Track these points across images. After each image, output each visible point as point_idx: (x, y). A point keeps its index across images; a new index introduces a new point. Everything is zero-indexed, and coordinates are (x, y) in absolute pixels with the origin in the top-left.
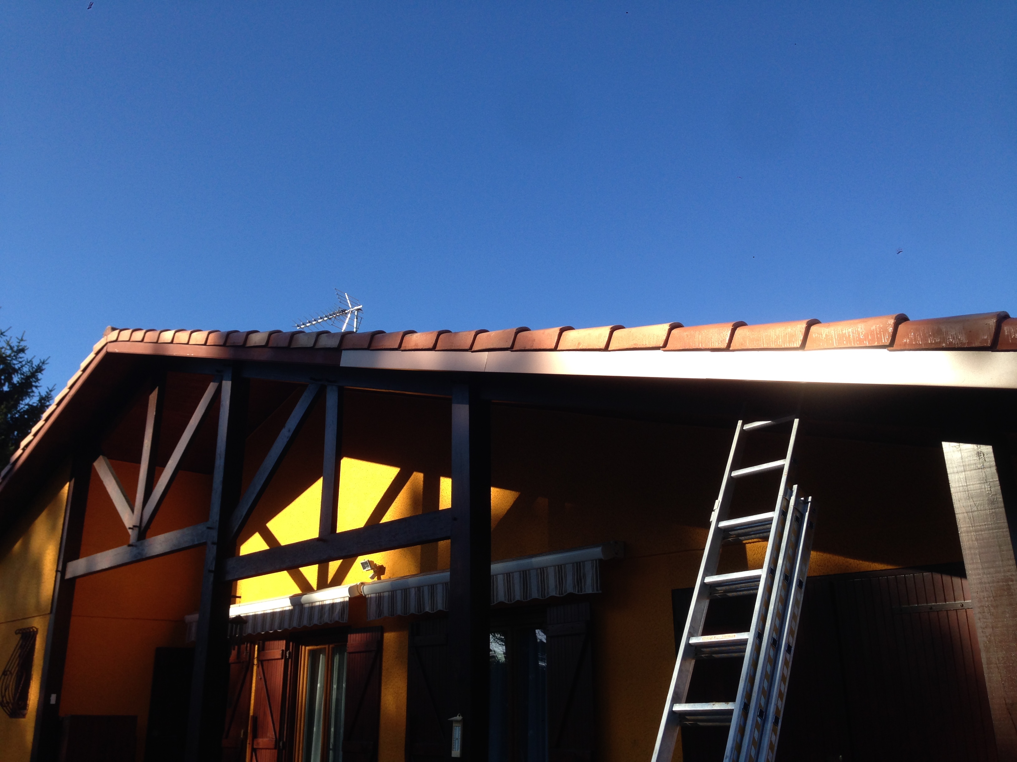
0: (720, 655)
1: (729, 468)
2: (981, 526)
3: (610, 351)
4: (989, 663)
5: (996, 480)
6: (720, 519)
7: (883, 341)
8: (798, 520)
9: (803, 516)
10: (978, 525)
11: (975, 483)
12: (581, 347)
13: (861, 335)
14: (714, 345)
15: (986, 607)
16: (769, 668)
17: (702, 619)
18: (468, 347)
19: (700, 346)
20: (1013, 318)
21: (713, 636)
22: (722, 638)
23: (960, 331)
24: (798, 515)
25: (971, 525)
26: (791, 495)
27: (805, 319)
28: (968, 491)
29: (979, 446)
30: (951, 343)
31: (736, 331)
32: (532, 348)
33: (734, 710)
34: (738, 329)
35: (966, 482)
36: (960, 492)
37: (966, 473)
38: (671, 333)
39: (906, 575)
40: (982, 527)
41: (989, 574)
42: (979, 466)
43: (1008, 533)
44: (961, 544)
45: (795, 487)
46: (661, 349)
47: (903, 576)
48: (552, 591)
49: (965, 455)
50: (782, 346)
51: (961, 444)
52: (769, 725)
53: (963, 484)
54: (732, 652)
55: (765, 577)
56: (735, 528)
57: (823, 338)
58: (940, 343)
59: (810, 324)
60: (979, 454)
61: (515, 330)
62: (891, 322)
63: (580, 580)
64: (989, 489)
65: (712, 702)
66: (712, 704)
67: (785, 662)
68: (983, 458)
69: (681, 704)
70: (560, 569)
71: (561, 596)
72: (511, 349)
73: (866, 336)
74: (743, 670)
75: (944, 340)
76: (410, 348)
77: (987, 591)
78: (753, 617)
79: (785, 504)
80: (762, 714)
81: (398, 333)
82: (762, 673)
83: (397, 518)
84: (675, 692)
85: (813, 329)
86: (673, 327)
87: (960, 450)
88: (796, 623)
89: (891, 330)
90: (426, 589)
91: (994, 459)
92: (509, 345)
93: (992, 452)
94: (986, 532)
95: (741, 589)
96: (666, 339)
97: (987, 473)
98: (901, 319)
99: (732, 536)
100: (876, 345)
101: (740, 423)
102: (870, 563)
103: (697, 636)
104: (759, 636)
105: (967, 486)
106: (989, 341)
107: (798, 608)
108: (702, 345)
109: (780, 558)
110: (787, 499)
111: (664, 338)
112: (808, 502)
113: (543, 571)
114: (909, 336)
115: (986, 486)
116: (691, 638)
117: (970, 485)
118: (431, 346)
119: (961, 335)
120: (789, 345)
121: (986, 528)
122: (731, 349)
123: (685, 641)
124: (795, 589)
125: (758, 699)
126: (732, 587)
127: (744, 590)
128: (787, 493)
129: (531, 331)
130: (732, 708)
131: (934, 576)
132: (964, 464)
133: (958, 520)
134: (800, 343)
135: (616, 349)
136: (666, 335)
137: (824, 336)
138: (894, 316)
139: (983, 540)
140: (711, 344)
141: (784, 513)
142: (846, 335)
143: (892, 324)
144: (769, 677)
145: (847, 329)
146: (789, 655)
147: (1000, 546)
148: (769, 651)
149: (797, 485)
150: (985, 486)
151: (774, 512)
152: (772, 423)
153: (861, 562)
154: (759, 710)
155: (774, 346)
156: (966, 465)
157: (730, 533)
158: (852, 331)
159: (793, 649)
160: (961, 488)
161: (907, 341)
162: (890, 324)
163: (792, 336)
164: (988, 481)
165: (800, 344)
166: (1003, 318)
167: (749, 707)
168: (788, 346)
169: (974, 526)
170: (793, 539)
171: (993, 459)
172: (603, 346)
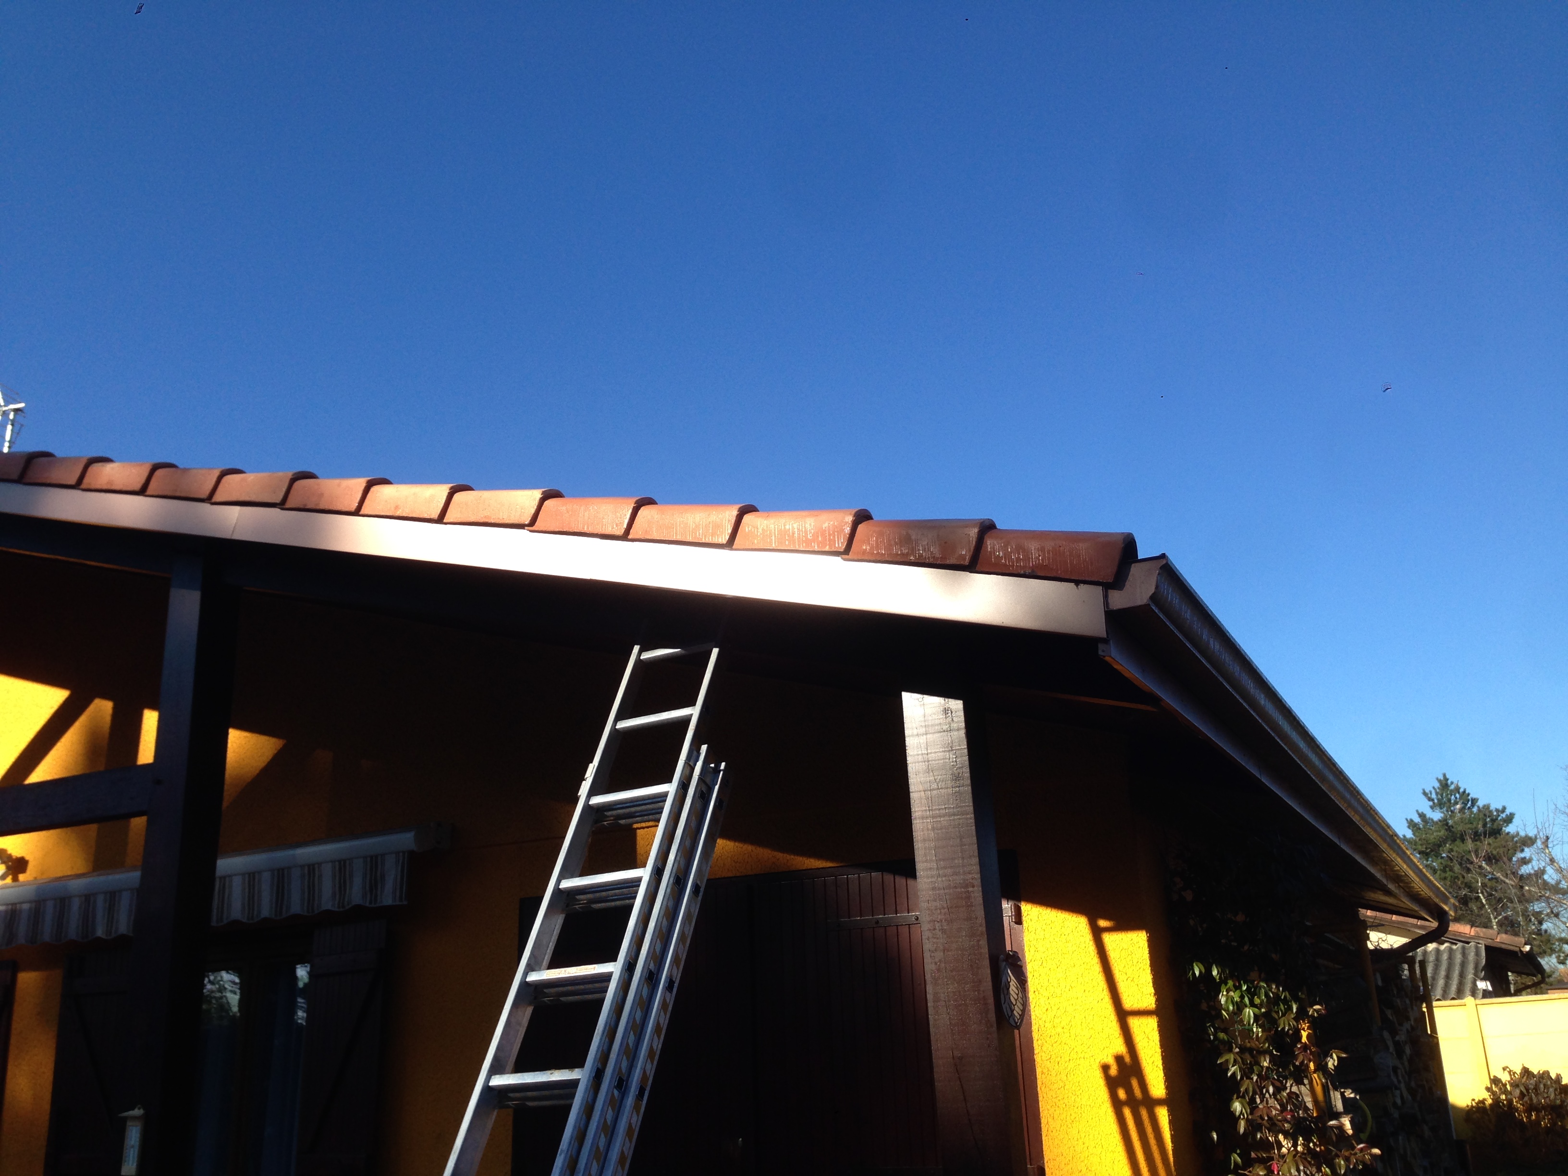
0: (571, 998)
1: (614, 716)
2: (940, 809)
3: (446, 524)
4: (936, 1000)
5: (964, 748)
6: (592, 793)
7: (837, 545)
8: (703, 796)
9: (711, 791)
10: (937, 809)
11: (938, 750)
12: (399, 513)
13: (808, 533)
14: (605, 530)
15: (938, 922)
16: (638, 1015)
17: (551, 944)
18: (205, 494)
19: (585, 529)
20: (1000, 529)
21: (563, 970)
22: (575, 973)
23: (933, 540)
24: (704, 790)
25: (928, 809)
26: (697, 760)
27: (735, 503)
28: (928, 761)
29: (947, 700)
30: (921, 556)
31: (640, 511)
32: (318, 508)
33: (581, 1080)
34: (642, 508)
35: (927, 749)
36: (918, 762)
37: (928, 736)
38: (543, 504)
39: (849, 876)
40: (941, 811)
41: (945, 876)
42: (945, 727)
43: (973, 821)
44: (914, 834)
45: (704, 748)
46: (526, 528)
47: (846, 876)
48: (327, 901)
49: (929, 711)
50: (701, 539)
51: (925, 696)
52: (630, 1101)
53: (923, 752)
54: (587, 993)
55: (648, 880)
56: (615, 807)
57: (759, 534)
58: (908, 554)
59: (744, 511)
60: (946, 711)
61: (290, 474)
62: (850, 519)
63: (374, 884)
64: (954, 759)
65: (550, 1069)
66: (550, 1072)
67: (664, 1005)
68: (951, 716)
69: (503, 1075)
70: (342, 866)
71: (341, 910)
72: (282, 505)
73: (815, 536)
74: (600, 1019)
75: (913, 551)
76: (99, 487)
77: (940, 900)
78: (624, 940)
79: (687, 772)
80: (621, 1084)
81: (77, 459)
82: (628, 1022)
83: (56, 777)
84: (496, 1058)
85: (747, 518)
86: (547, 496)
87: (924, 705)
88: (684, 947)
89: (848, 530)
90: (100, 901)
91: (963, 720)
92: (278, 499)
93: (962, 709)
94: (947, 818)
95: (614, 898)
96: (534, 513)
97: (954, 737)
98: (862, 517)
99: (608, 819)
100: (827, 550)
101: (636, 648)
102: (804, 859)
103: (540, 969)
104: (630, 967)
105: (927, 754)
106: (967, 557)
107: (690, 924)
108: (588, 528)
109: (673, 852)
110: (690, 765)
111: (533, 511)
112: (720, 771)
113: (314, 869)
114: (870, 541)
115: (951, 756)
116: (529, 973)
117: (931, 753)
118: (137, 486)
119: (934, 547)
120: (712, 539)
121: (946, 813)
122: (630, 537)
123: (520, 979)
124: (688, 897)
125: (618, 1062)
126: (598, 895)
127: (617, 899)
128: (692, 756)
129: (318, 480)
130: (578, 1078)
131: (885, 877)
132: (926, 724)
133: (912, 801)
134: (727, 537)
135: (455, 521)
136: (535, 507)
137: (760, 530)
138: (853, 512)
139: (941, 829)
140: (602, 527)
141: (684, 786)
142: (790, 532)
143: (850, 522)
144: (637, 1028)
145: (791, 524)
146: (670, 994)
147: (961, 838)
148: (641, 988)
149: (706, 746)
150: (949, 756)
151: (670, 784)
152: (683, 652)
153: (792, 857)
154: (618, 1077)
155: (691, 539)
156: (928, 726)
157: (605, 813)
158: (797, 528)
159: (676, 985)
160: (920, 757)
161: (866, 549)
162: (848, 522)
163: (717, 526)
164: (953, 749)
165: (727, 539)
166: (987, 528)
167: (604, 1074)
168: (710, 540)
169: (932, 810)
170: (693, 824)
171: (963, 718)
172: (435, 515)
